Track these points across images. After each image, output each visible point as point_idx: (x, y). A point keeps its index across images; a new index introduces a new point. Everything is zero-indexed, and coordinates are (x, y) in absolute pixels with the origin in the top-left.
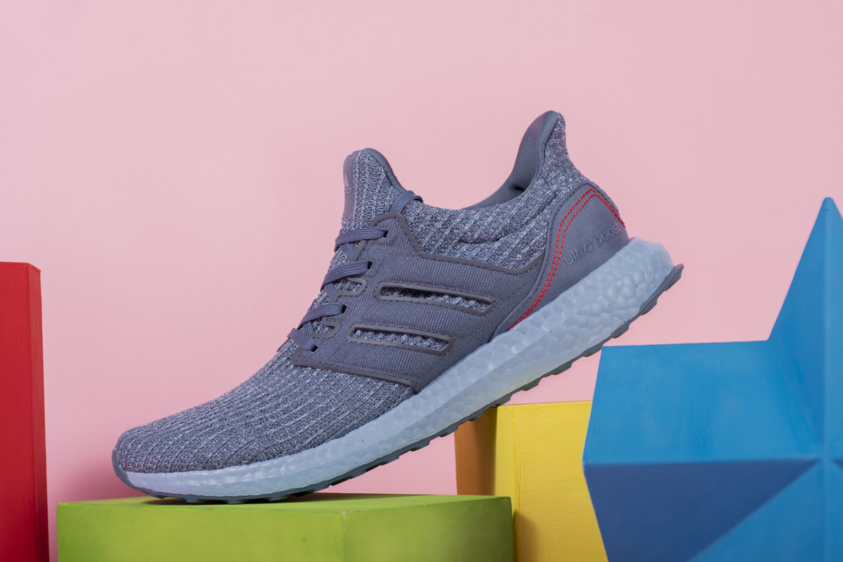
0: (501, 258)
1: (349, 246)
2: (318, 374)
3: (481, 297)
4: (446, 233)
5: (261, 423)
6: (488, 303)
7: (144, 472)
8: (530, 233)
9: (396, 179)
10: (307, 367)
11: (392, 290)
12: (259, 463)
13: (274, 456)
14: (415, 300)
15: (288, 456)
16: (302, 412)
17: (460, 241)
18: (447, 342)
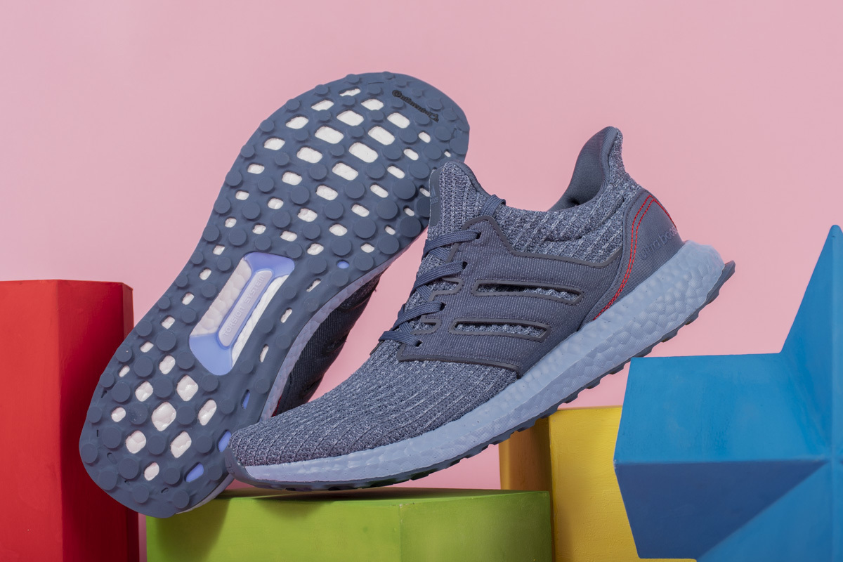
0: (585, 253)
1: (442, 250)
2: (426, 366)
3: (571, 288)
4: (535, 232)
5: (381, 410)
6: (577, 293)
7: (267, 464)
8: (609, 232)
9: (480, 186)
10: (414, 361)
11: (488, 286)
12: (382, 447)
13: (397, 440)
14: (511, 293)
15: (410, 439)
16: (419, 398)
17: (547, 239)
18: (545, 330)
